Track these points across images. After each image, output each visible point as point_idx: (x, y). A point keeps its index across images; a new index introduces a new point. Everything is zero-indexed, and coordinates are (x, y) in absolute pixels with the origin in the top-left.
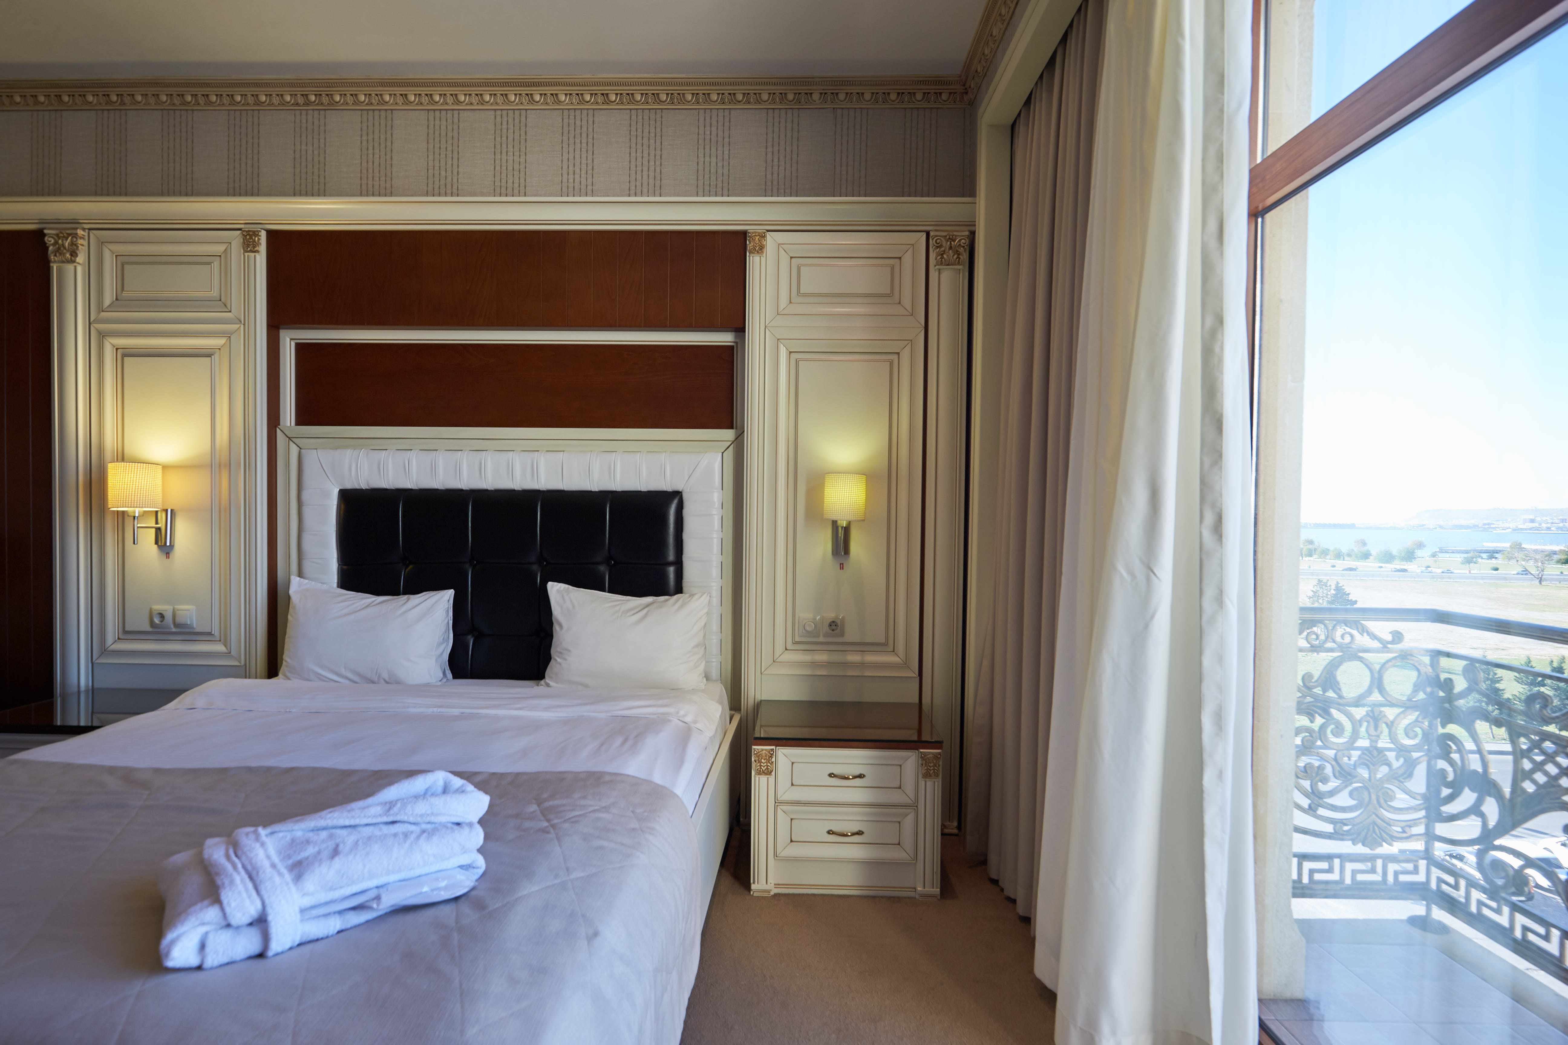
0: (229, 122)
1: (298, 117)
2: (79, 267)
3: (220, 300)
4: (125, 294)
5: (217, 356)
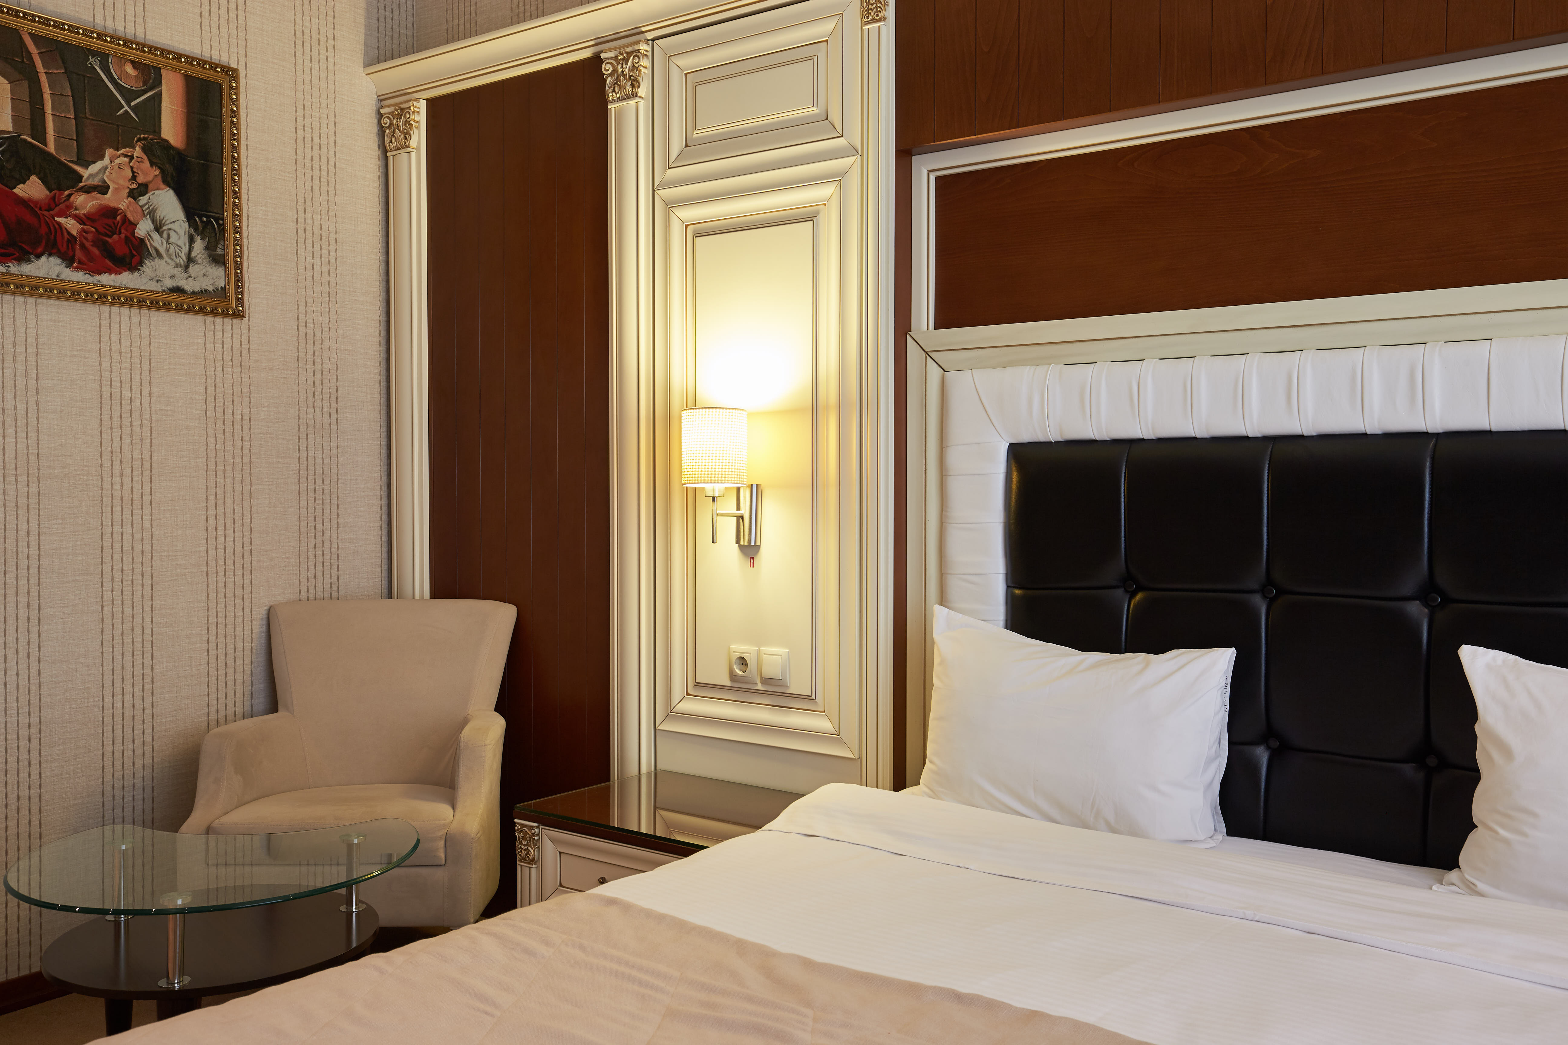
2: (642, 103)
3: (827, 119)
4: (697, 134)
5: (821, 218)
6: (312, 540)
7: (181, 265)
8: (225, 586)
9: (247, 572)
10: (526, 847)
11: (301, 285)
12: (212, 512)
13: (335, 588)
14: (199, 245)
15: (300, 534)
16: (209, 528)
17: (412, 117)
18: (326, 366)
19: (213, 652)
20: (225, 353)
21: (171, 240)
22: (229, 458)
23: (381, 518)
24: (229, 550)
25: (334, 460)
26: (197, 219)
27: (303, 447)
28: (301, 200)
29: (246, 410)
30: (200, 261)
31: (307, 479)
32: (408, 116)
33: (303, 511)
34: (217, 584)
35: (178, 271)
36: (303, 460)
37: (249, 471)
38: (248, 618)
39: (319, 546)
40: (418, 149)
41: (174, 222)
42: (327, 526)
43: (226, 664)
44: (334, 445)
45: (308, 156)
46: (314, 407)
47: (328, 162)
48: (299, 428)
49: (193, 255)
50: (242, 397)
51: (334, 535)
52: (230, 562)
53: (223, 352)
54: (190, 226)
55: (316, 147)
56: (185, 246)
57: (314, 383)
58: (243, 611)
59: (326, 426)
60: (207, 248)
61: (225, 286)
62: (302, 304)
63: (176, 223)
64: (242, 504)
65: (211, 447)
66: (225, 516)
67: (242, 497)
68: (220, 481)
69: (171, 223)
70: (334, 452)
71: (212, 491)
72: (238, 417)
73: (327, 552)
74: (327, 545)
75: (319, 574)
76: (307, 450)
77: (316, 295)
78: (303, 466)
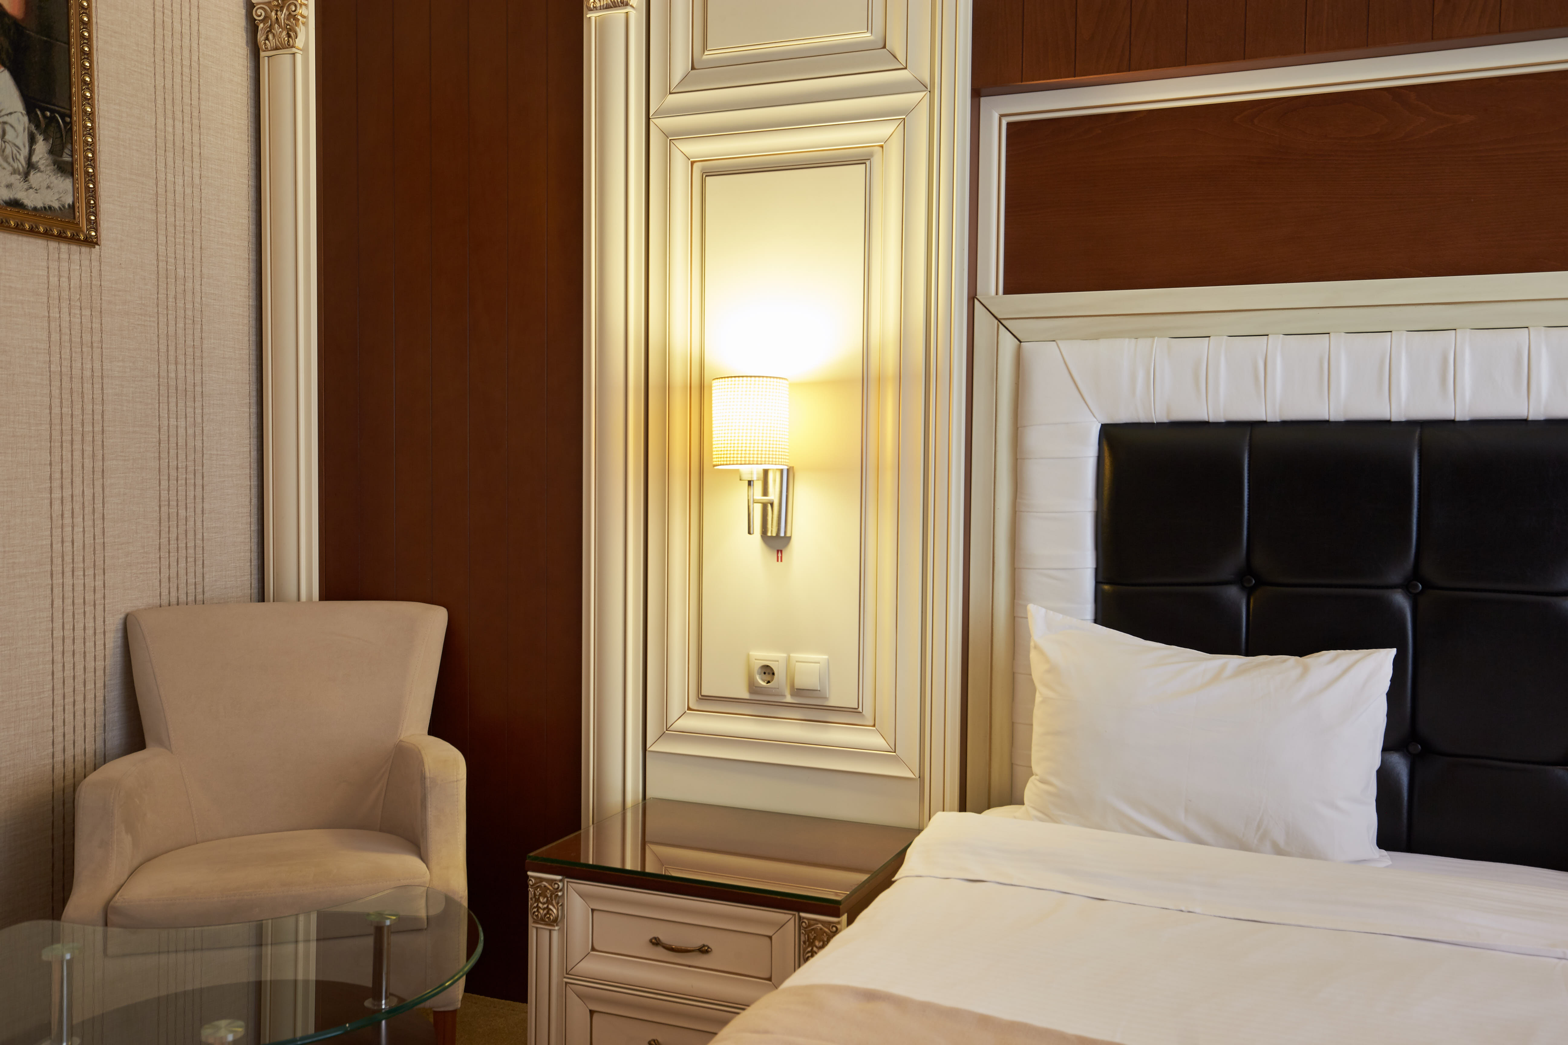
2: (633, 14)
3: (884, 47)
4: (708, 55)
5: (876, 160)
6: (174, 530)
7: (19, 171)
8: (73, 589)
9: (99, 572)
10: (545, 906)
11: (161, 209)
12: (57, 495)
13: (200, 590)
14: (41, 148)
15: (160, 523)
16: (54, 516)
17: (299, 11)
18: (189, 313)
19: (58, 675)
20: (72, 289)
21: (7, 137)
22: (77, 426)
23: (250, 502)
24: (78, 544)
25: (198, 431)
26: (39, 113)
27: (164, 414)
28: (160, 101)
29: (97, 365)
30: (42, 168)
31: (169, 453)
32: (294, 9)
33: (164, 494)
34: (63, 587)
35: (16, 179)
36: (164, 429)
37: (101, 443)
38: (100, 630)
39: (182, 537)
40: (305, 50)
41: (11, 113)
42: (191, 512)
43: (74, 689)
44: (198, 411)
45: (168, 46)
46: (176, 364)
47: (191, 56)
48: (159, 389)
49: (35, 159)
50: (92, 347)
51: (199, 524)
52: (79, 558)
53: (70, 289)
54: (30, 121)
55: (177, 36)
56: (25, 146)
57: (176, 333)
58: (95, 621)
59: (190, 388)
60: (51, 152)
61: (73, 203)
62: (162, 232)
63: (13, 115)
64: (93, 485)
65: (56, 410)
66: (72, 499)
67: (93, 475)
68: (67, 455)
69: (7, 115)
70: (199, 420)
71: (57, 468)
72: (88, 373)
73: (191, 544)
74: (191, 535)
75: (182, 572)
76: (169, 417)
77: (178, 223)
78: (164, 437)
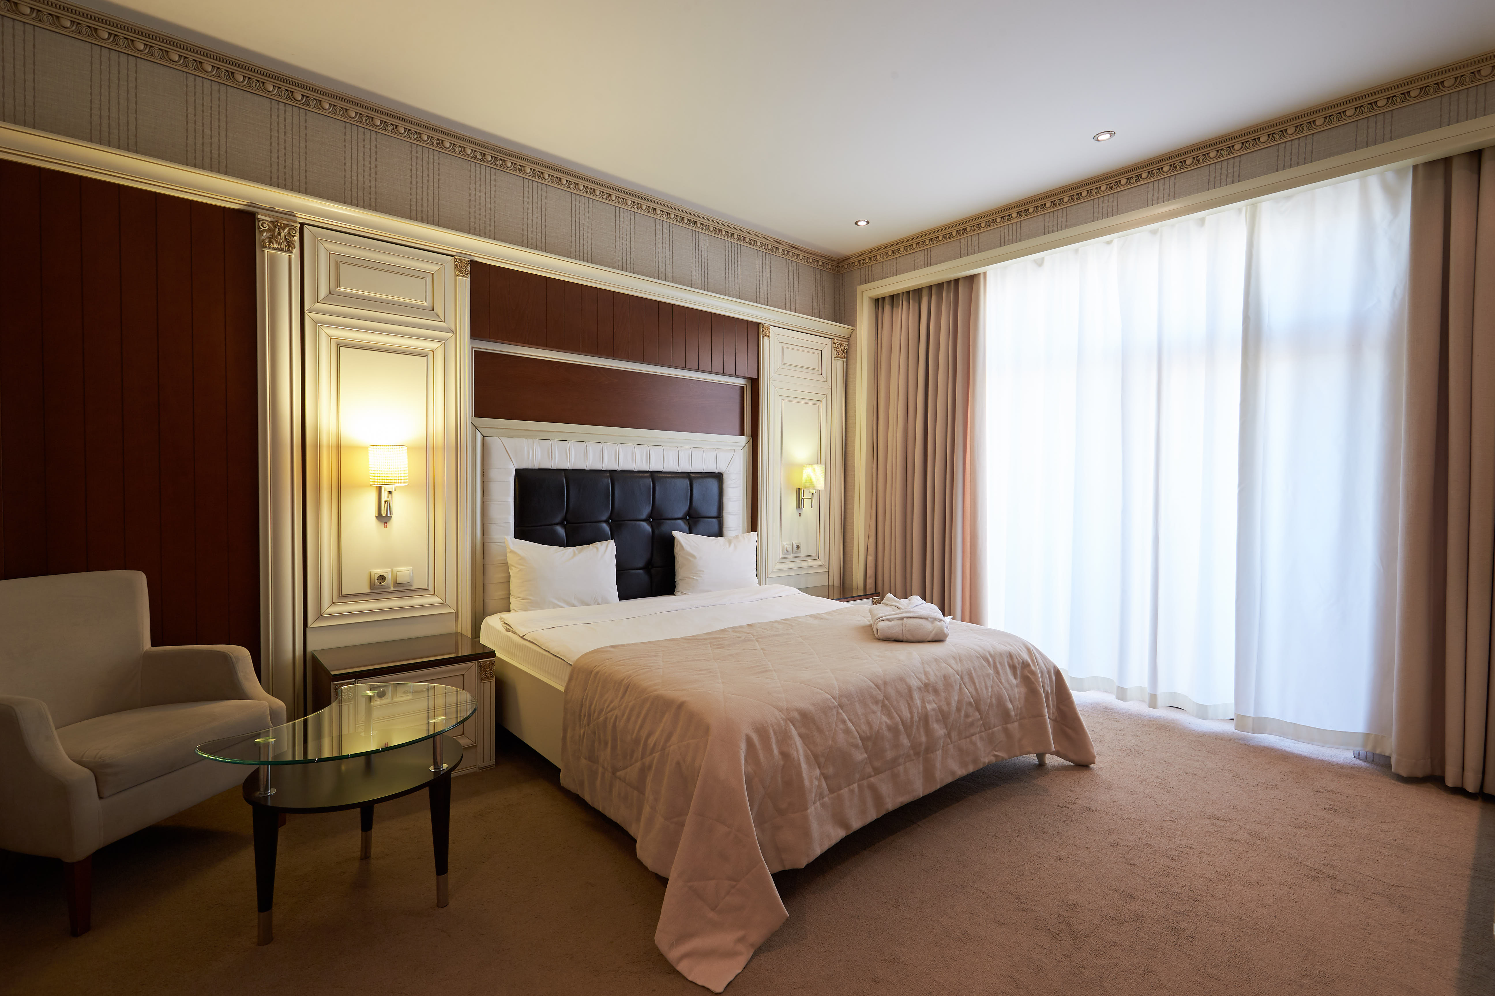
0: (411, 153)
1: (473, 168)
2: (293, 257)
3: (433, 311)
4: (340, 289)
5: (431, 357)
